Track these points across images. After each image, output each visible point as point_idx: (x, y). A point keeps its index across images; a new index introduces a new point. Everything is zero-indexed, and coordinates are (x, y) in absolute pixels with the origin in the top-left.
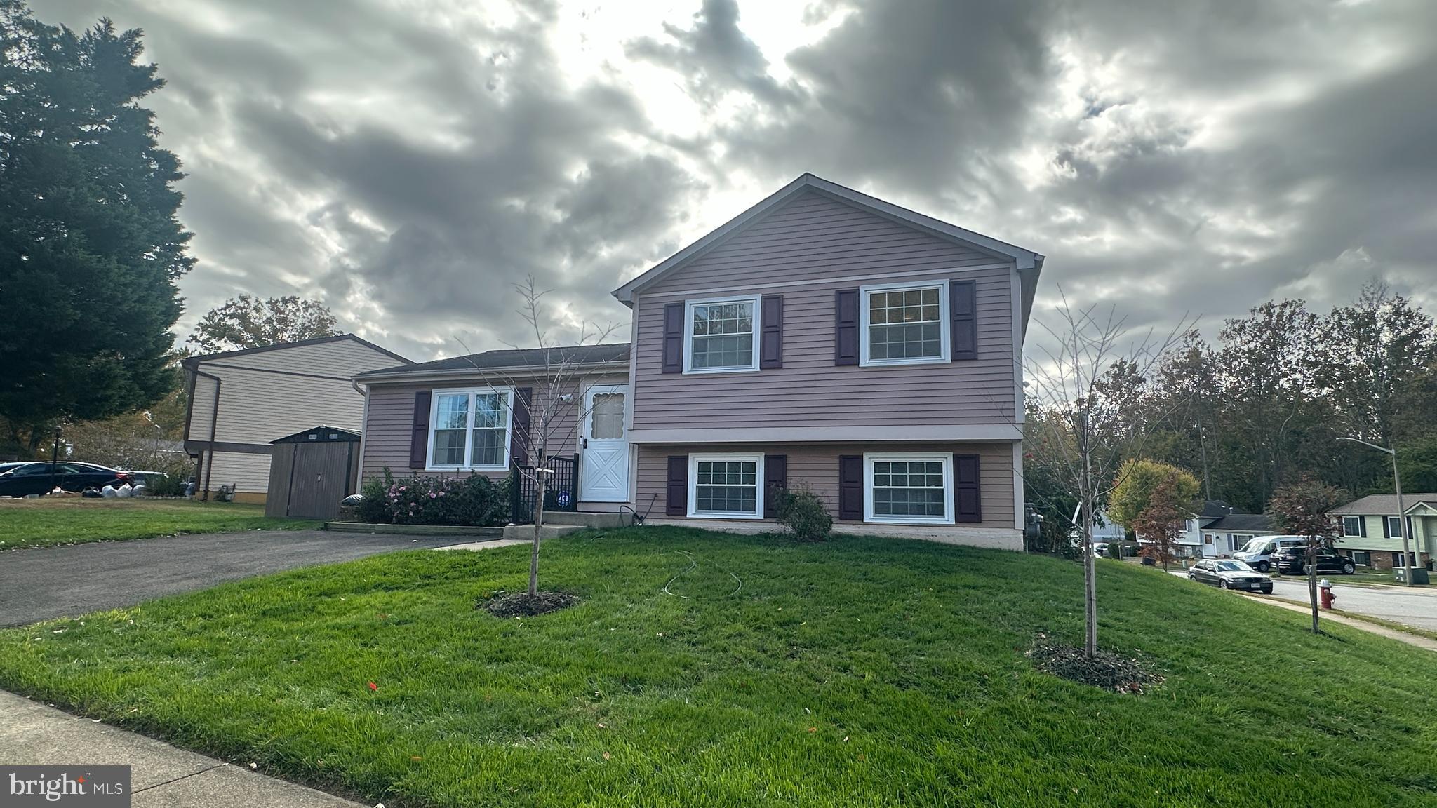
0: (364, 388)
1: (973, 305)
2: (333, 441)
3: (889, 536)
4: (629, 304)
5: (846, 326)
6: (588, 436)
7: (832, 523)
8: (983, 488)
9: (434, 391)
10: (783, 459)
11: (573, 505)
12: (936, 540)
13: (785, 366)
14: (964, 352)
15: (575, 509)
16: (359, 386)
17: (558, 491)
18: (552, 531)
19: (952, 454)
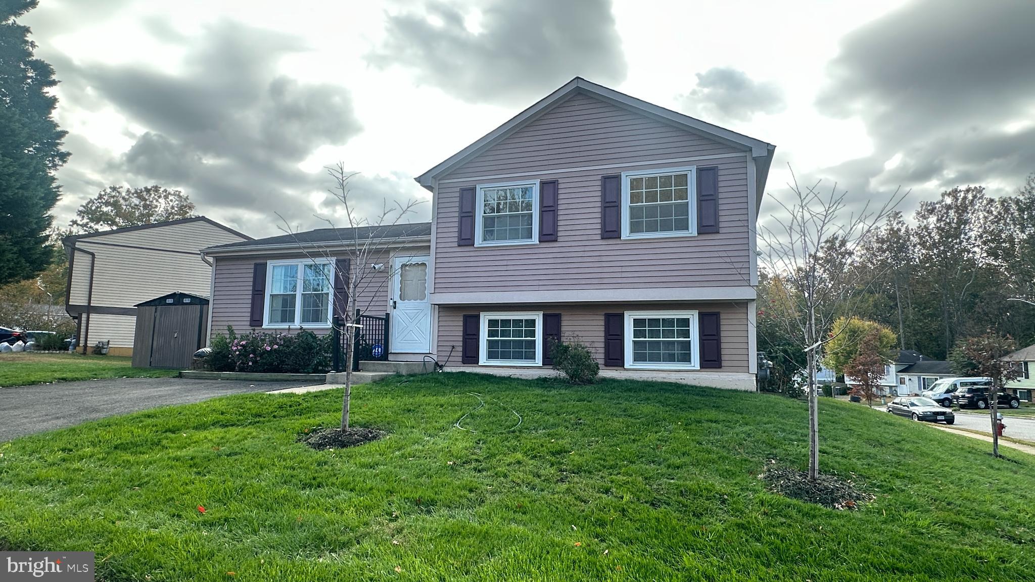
0: (211, 260)
1: (716, 187)
2: (187, 304)
3: (645, 379)
4: (430, 188)
5: (610, 207)
6: (397, 299)
7: (599, 369)
8: (723, 340)
9: (269, 262)
10: (558, 317)
11: (385, 356)
12: (684, 382)
13: (559, 239)
14: (708, 227)
15: (387, 359)
16: (207, 258)
17: (373, 345)
18: (367, 376)
19: (697, 311)
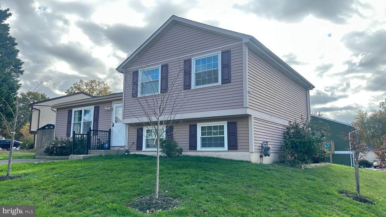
0: (55, 110)
1: (229, 60)
2: (51, 128)
3: (206, 156)
4: (122, 72)
5: (187, 73)
6: (114, 122)
8: (238, 135)
9: (73, 109)
11: (109, 148)
12: (220, 157)
14: (226, 80)
15: (109, 149)
16: (54, 109)
17: (104, 143)
19: (227, 122)
